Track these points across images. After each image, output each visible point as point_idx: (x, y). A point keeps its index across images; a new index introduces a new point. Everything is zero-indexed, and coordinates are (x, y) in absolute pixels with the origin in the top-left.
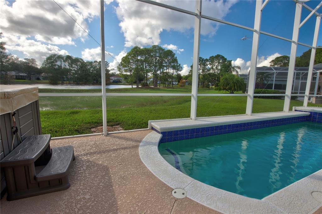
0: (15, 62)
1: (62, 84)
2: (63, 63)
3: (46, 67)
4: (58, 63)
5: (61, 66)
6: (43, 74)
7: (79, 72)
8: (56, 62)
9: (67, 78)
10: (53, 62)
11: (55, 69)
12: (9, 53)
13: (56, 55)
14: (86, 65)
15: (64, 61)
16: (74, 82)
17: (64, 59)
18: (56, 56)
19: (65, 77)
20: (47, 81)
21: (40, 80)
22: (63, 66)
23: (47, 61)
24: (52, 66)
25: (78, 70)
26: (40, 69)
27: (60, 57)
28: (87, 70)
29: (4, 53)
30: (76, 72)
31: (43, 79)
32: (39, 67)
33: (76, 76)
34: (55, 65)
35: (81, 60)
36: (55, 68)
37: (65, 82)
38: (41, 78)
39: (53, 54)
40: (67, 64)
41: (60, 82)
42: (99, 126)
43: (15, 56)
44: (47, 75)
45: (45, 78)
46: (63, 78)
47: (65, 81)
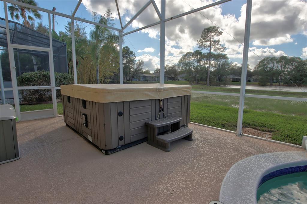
0: (234, 67)
1: (271, 85)
2: (275, 65)
3: (258, 70)
4: (271, 65)
5: (273, 68)
6: (254, 77)
7: (294, 73)
8: (269, 64)
9: (277, 79)
10: (265, 65)
11: (266, 72)
12: (231, 61)
13: (269, 57)
14: (304, 65)
15: (277, 63)
16: (284, 84)
17: (278, 60)
18: (269, 59)
19: (275, 78)
20: (257, 83)
21: (251, 82)
22: (275, 68)
23: (259, 64)
24: (264, 69)
25: (292, 70)
26: (252, 72)
27: (273, 59)
28: (304, 70)
29: (227, 62)
30: (289, 73)
31: (253, 81)
32: (252, 71)
33: (289, 77)
34: (267, 68)
35: (297, 60)
36: (266, 70)
37: (274, 84)
38: (252, 80)
39: (267, 57)
40: (280, 65)
41: (269, 84)
42: (248, 127)
43: (234, 63)
44: (257, 77)
45: (255, 80)
46: (273, 79)
47: (275, 82)
